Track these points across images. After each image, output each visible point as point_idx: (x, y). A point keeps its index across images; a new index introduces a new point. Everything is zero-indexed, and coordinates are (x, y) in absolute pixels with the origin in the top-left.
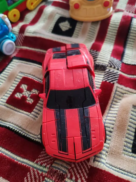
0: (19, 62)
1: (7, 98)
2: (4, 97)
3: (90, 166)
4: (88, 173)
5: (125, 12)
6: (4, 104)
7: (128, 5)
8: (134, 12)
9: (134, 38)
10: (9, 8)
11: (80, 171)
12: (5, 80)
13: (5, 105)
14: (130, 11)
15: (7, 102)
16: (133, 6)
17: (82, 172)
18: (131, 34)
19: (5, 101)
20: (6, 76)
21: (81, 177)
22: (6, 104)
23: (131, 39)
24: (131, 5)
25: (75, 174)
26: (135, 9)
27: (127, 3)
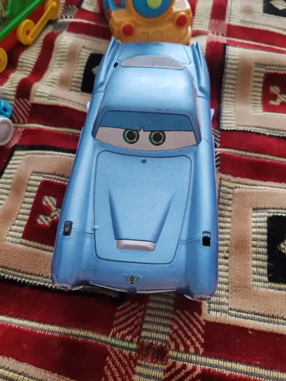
0: (27, 154)
1: (23, 229)
2: (14, 228)
3: (204, 320)
4: (203, 333)
5: (210, 34)
6: (19, 240)
7: (213, 20)
8: (225, 34)
9: (234, 82)
11: (190, 334)
13: (21, 243)
14: (219, 32)
16: (222, 22)
17: (194, 334)
18: (228, 76)
20: (8, 186)
21: (193, 343)
23: (229, 84)
24: (217, 21)
25: (183, 341)
26: (226, 27)
27: (209, 17)
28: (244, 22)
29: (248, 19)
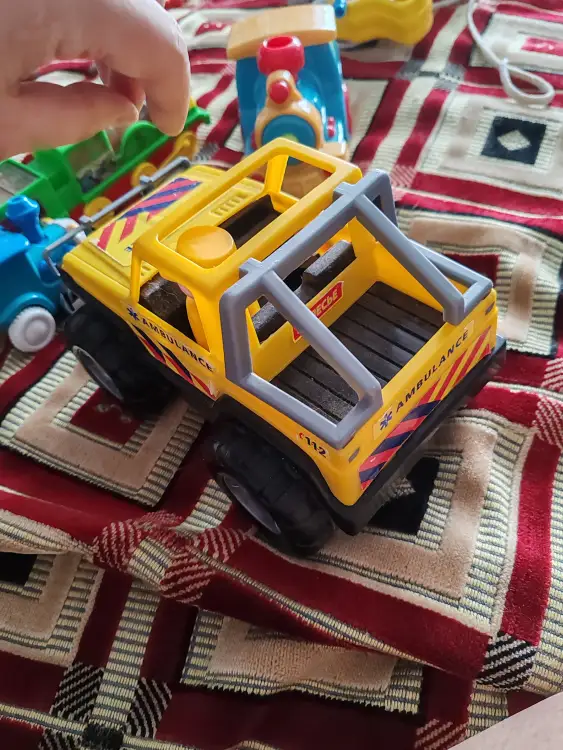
1: (73, 412)
2: (65, 410)
6: (65, 425)
7: (397, 166)
8: (409, 185)
10: (86, 197)
12: (69, 372)
13: (67, 428)
14: (400, 182)
15: (71, 422)
16: (410, 168)
19: (70, 419)
22: (71, 426)
24: (404, 167)
26: (413, 176)
27: (395, 161)
28: (446, 168)
29: (451, 163)
